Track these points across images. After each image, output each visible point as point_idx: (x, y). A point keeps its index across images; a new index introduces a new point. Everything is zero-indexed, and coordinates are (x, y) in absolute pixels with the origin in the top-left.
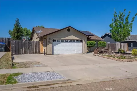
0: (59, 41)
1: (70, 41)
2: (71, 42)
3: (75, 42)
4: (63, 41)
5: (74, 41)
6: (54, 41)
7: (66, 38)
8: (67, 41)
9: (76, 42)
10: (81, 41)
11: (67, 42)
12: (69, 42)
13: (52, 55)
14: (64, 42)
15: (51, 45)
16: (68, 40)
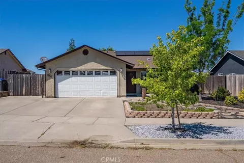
0: (67, 73)
1: (90, 73)
2: (92, 74)
3: (100, 74)
4: (75, 73)
5: (98, 73)
6: (59, 73)
7: (80, 68)
8: (82, 73)
9: (103, 75)
10: (113, 73)
11: (85, 74)
12: (88, 74)
13: (55, 97)
14: (77, 74)
15: (52, 80)
16: (85, 72)
